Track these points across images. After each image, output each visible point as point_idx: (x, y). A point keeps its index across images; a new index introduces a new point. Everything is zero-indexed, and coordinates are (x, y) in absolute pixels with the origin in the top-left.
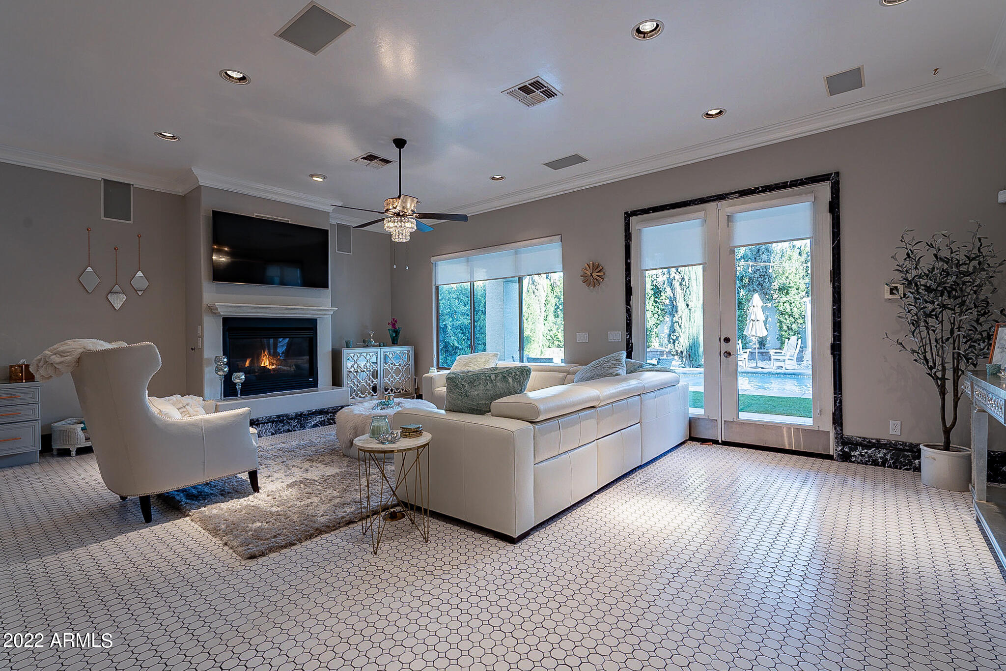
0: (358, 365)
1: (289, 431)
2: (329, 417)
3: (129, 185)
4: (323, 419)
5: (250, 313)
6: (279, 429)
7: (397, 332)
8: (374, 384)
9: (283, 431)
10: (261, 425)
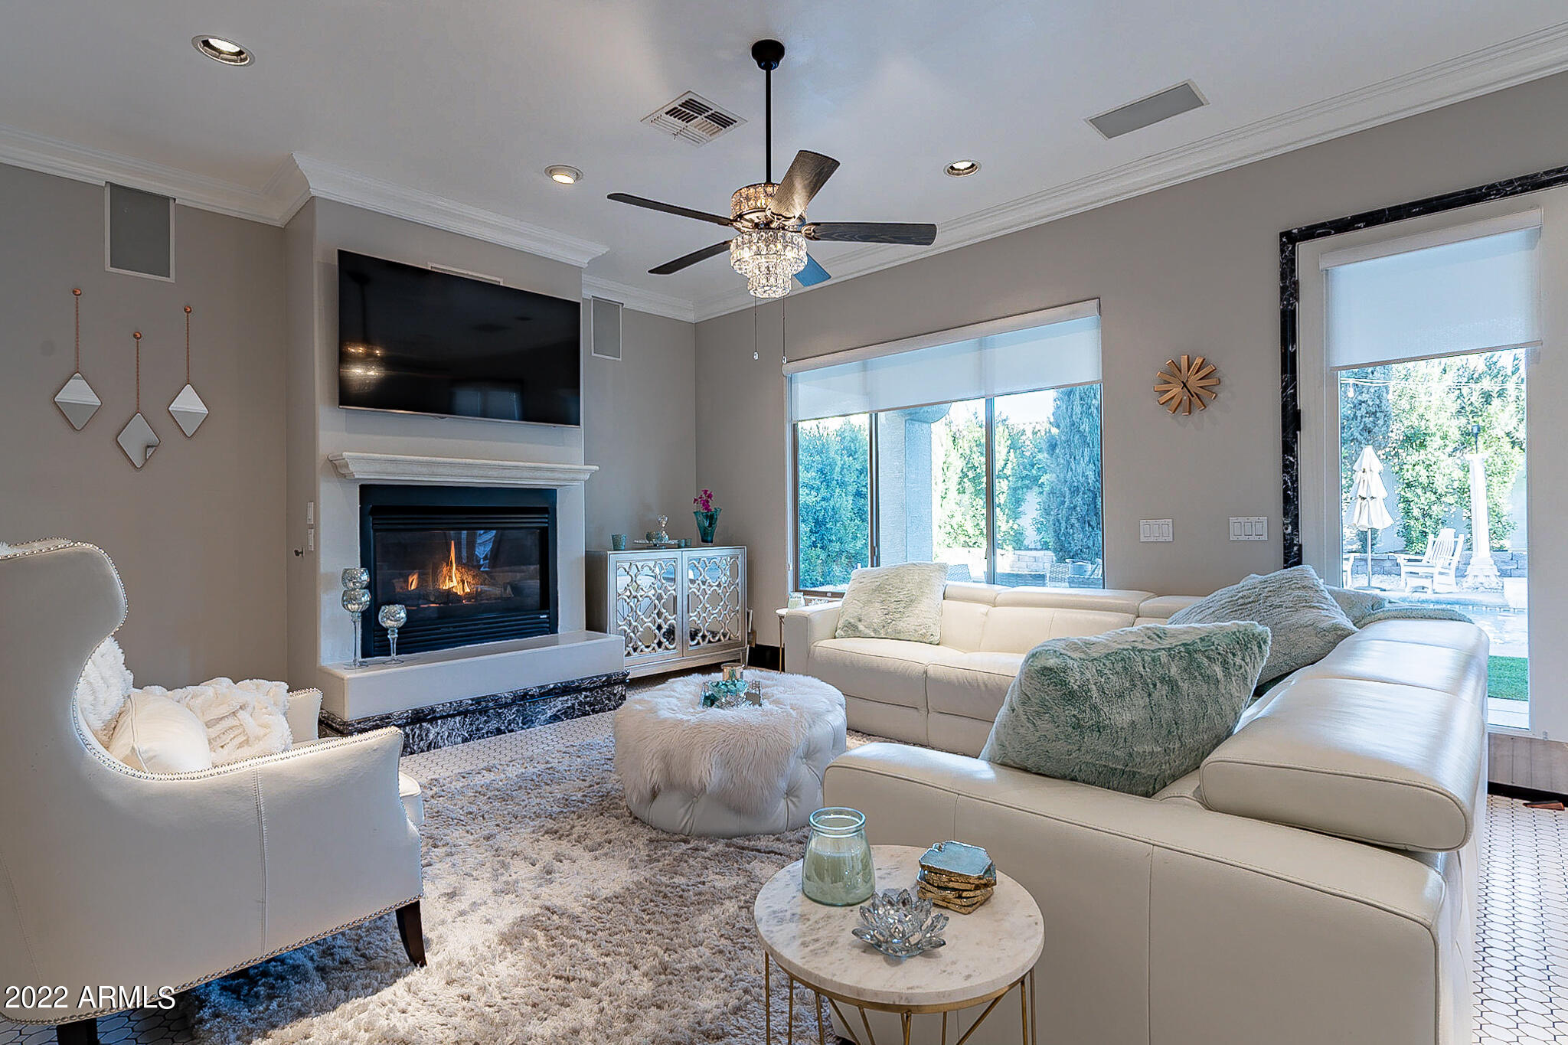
0: (638, 586)
1: (499, 732)
2: (581, 698)
3: (167, 199)
4: (570, 705)
5: (420, 474)
6: (478, 729)
7: (711, 518)
8: (670, 626)
9: (487, 733)
10: (439, 722)
